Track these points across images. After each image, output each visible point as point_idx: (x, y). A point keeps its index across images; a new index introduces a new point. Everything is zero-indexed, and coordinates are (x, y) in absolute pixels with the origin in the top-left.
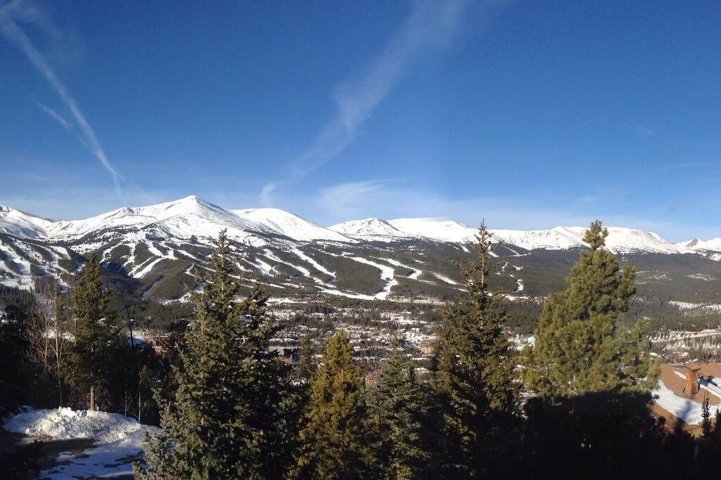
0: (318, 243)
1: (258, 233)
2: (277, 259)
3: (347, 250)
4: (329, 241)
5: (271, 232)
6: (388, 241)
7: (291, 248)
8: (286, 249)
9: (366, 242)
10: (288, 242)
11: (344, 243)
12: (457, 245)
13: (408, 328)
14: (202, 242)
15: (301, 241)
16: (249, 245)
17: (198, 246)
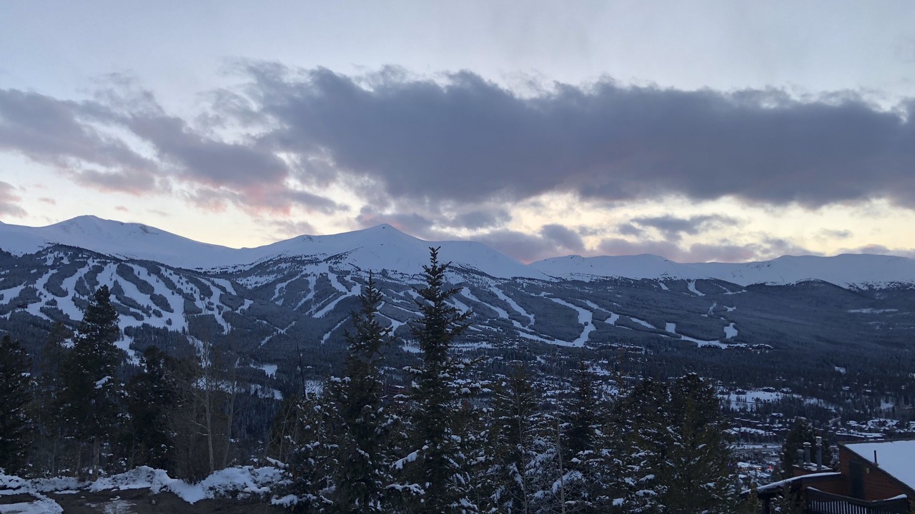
0: (518, 281)
1: (456, 268)
2: (474, 298)
3: (547, 290)
4: (529, 279)
5: (469, 267)
6: (587, 280)
7: (490, 286)
8: (485, 288)
9: (565, 281)
10: (487, 279)
11: (544, 281)
12: (656, 282)
13: (605, 378)
14: (394, 277)
15: (501, 279)
16: (445, 282)
17: (390, 281)
